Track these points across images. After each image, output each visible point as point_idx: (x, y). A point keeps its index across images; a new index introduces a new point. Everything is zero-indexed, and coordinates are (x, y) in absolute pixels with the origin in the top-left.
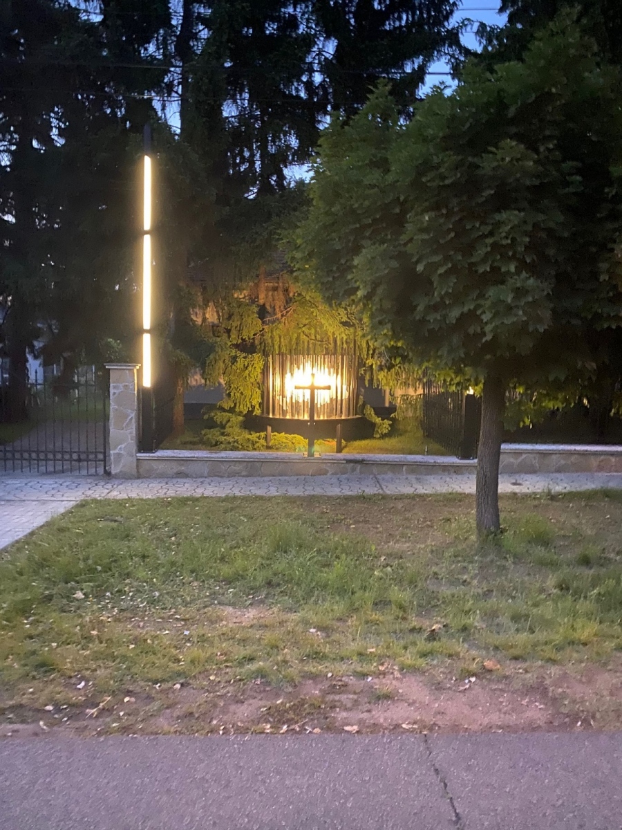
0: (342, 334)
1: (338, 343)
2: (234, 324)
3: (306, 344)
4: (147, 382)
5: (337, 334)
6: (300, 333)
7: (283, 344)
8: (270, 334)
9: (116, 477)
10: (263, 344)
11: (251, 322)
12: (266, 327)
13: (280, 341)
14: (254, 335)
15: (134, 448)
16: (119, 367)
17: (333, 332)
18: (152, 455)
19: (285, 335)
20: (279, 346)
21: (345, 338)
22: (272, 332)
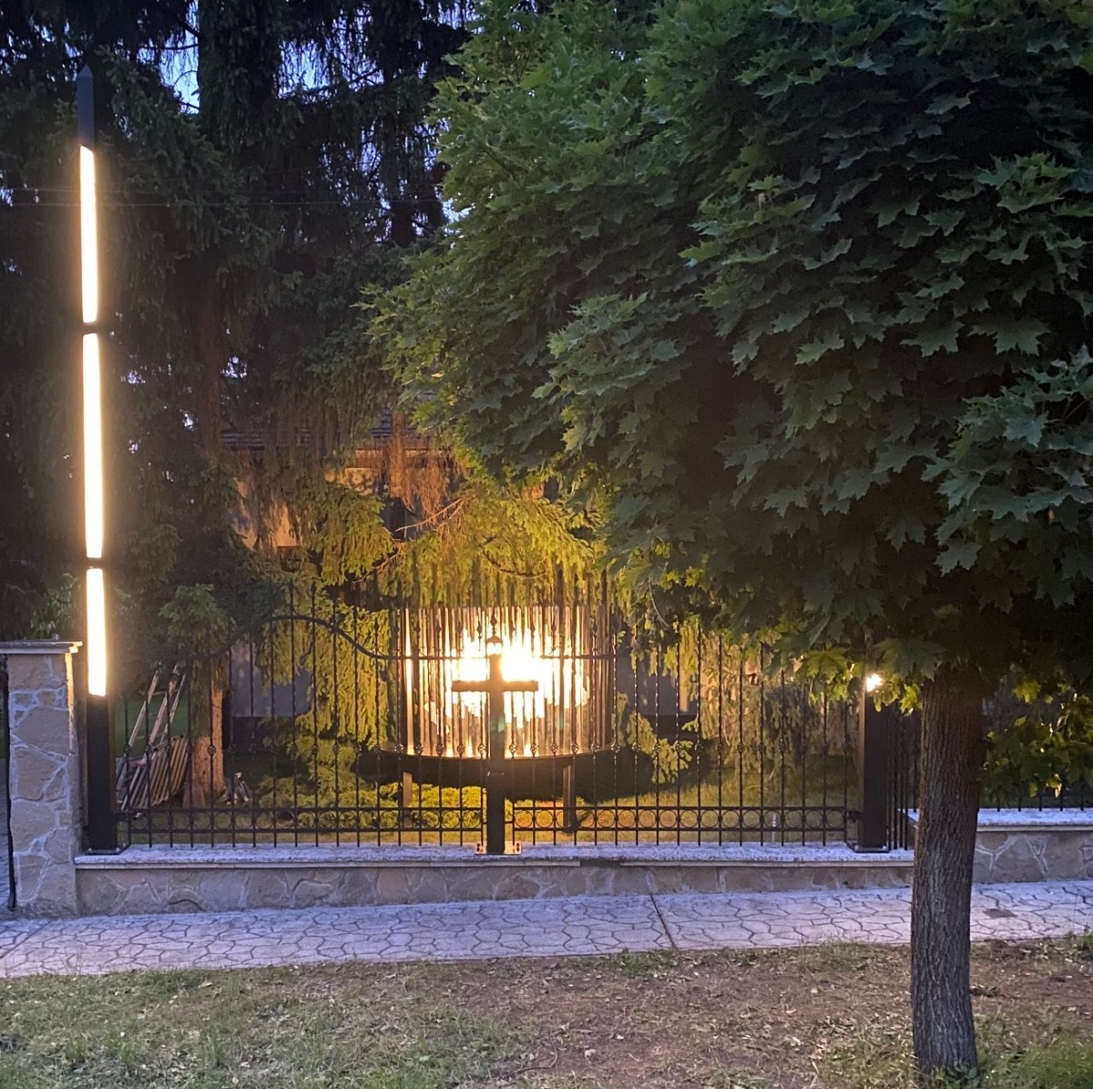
0: (576, 557)
1: (567, 577)
2: (330, 542)
3: (492, 581)
4: (98, 684)
5: (562, 558)
6: (478, 559)
7: (440, 582)
8: (410, 563)
9: (28, 913)
10: (396, 584)
11: (366, 536)
12: (400, 545)
13: (435, 576)
14: (374, 564)
15: (72, 842)
16: (29, 652)
17: (554, 553)
18: (111, 858)
19: (445, 564)
20: (433, 587)
21: (581, 565)
22: (415, 555)
